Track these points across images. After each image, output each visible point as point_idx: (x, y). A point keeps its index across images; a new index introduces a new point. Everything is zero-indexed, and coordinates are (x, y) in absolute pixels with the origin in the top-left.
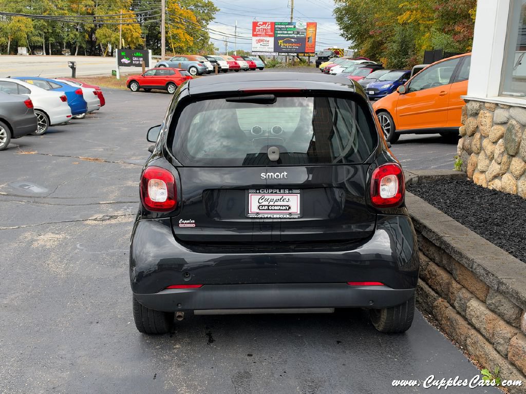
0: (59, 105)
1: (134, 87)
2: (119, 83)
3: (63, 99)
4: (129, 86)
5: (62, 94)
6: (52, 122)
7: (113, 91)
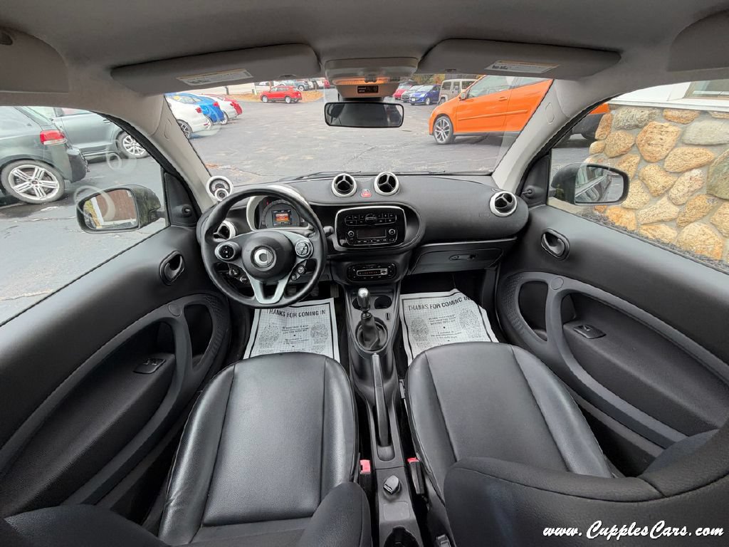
0: (196, 116)
1: (265, 100)
2: (256, 98)
3: (199, 111)
4: (262, 100)
5: (198, 106)
6: (194, 130)
7: (252, 103)
